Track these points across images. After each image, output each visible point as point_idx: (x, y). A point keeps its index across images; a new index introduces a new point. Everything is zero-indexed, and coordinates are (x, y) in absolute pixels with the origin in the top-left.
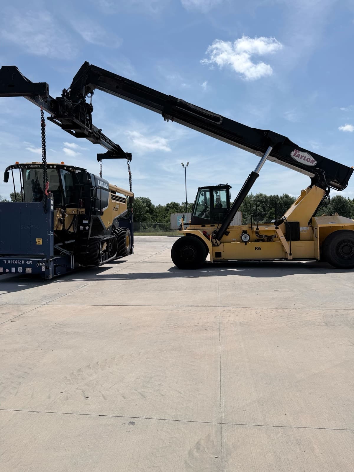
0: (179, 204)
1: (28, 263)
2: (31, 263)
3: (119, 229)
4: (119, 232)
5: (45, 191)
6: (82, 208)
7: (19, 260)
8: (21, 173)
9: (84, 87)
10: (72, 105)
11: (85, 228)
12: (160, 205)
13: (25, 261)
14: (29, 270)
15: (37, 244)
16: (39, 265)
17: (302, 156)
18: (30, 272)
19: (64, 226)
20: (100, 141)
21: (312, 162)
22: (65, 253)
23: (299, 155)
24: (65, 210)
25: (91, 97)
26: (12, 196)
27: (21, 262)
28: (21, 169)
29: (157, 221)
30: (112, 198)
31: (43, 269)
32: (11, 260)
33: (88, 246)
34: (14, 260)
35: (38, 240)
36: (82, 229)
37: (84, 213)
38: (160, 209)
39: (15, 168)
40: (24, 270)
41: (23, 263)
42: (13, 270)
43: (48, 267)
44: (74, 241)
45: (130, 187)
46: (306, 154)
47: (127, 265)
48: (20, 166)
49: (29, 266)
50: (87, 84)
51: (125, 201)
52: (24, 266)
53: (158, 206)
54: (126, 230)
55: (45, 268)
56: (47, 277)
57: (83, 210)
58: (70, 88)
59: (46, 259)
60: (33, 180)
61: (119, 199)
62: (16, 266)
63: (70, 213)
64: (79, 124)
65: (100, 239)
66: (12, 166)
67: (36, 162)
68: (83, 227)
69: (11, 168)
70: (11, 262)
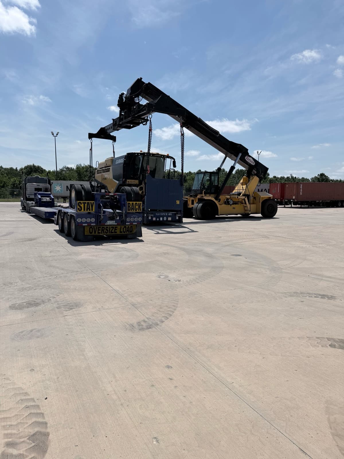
7: (165, 213)
13: (168, 214)
15: (177, 204)
17: (250, 160)
18: (171, 220)
21: (253, 163)
23: (248, 158)
27: (166, 215)
31: (177, 218)
34: (162, 213)
35: (178, 201)
40: (167, 219)
41: (167, 215)
42: (161, 219)
46: (251, 159)
49: (170, 216)
52: (168, 217)
62: (163, 217)
70: (160, 214)
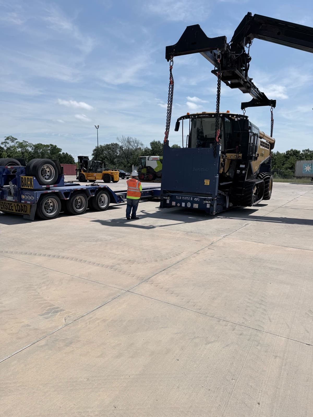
0: (300, 152)
1: (196, 200)
2: (198, 200)
3: (263, 174)
4: (263, 177)
5: (216, 137)
6: (240, 153)
7: (189, 197)
8: (191, 122)
9: (245, 38)
10: (235, 57)
11: (241, 172)
12: (278, 152)
13: (193, 199)
14: (196, 206)
15: (205, 184)
16: (205, 202)
18: (197, 208)
19: (224, 169)
20: (250, 90)
22: (221, 193)
24: (225, 154)
25: (249, 47)
26: (152, 144)
27: (190, 199)
28: (191, 119)
29: (275, 167)
30: (261, 144)
31: (208, 206)
32: (182, 196)
33: (244, 188)
34: (185, 196)
35: (206, 181)
36: (239, 173)
37: (241, 158)
38: (278, 156)
39: (186, 118)
40: (192, 205)
42: (183, 205)
43: (213, 205)
44: (232, 182)
45: (271, 134)
47: (272, 209)
48: (190, 117)
49: (196, 202)
50: (248, 35)
51: (269, 147)
52: (193, 202)
53: (276, 153)
54: (270, 175)
55: (209, 206)
56: (211, 213)
57: (241, 155)
58: (231, 42)
59: (211, 198)
60: (198, 128)
61: (265, 145)
62: (186, 202)
63: (228, 158)
64: (238, 74)
65: (254, 183)
66: (183, 116)
67: (205, 112)
68: (240, 171)
69: (182, 119)
70: (182, 198)
